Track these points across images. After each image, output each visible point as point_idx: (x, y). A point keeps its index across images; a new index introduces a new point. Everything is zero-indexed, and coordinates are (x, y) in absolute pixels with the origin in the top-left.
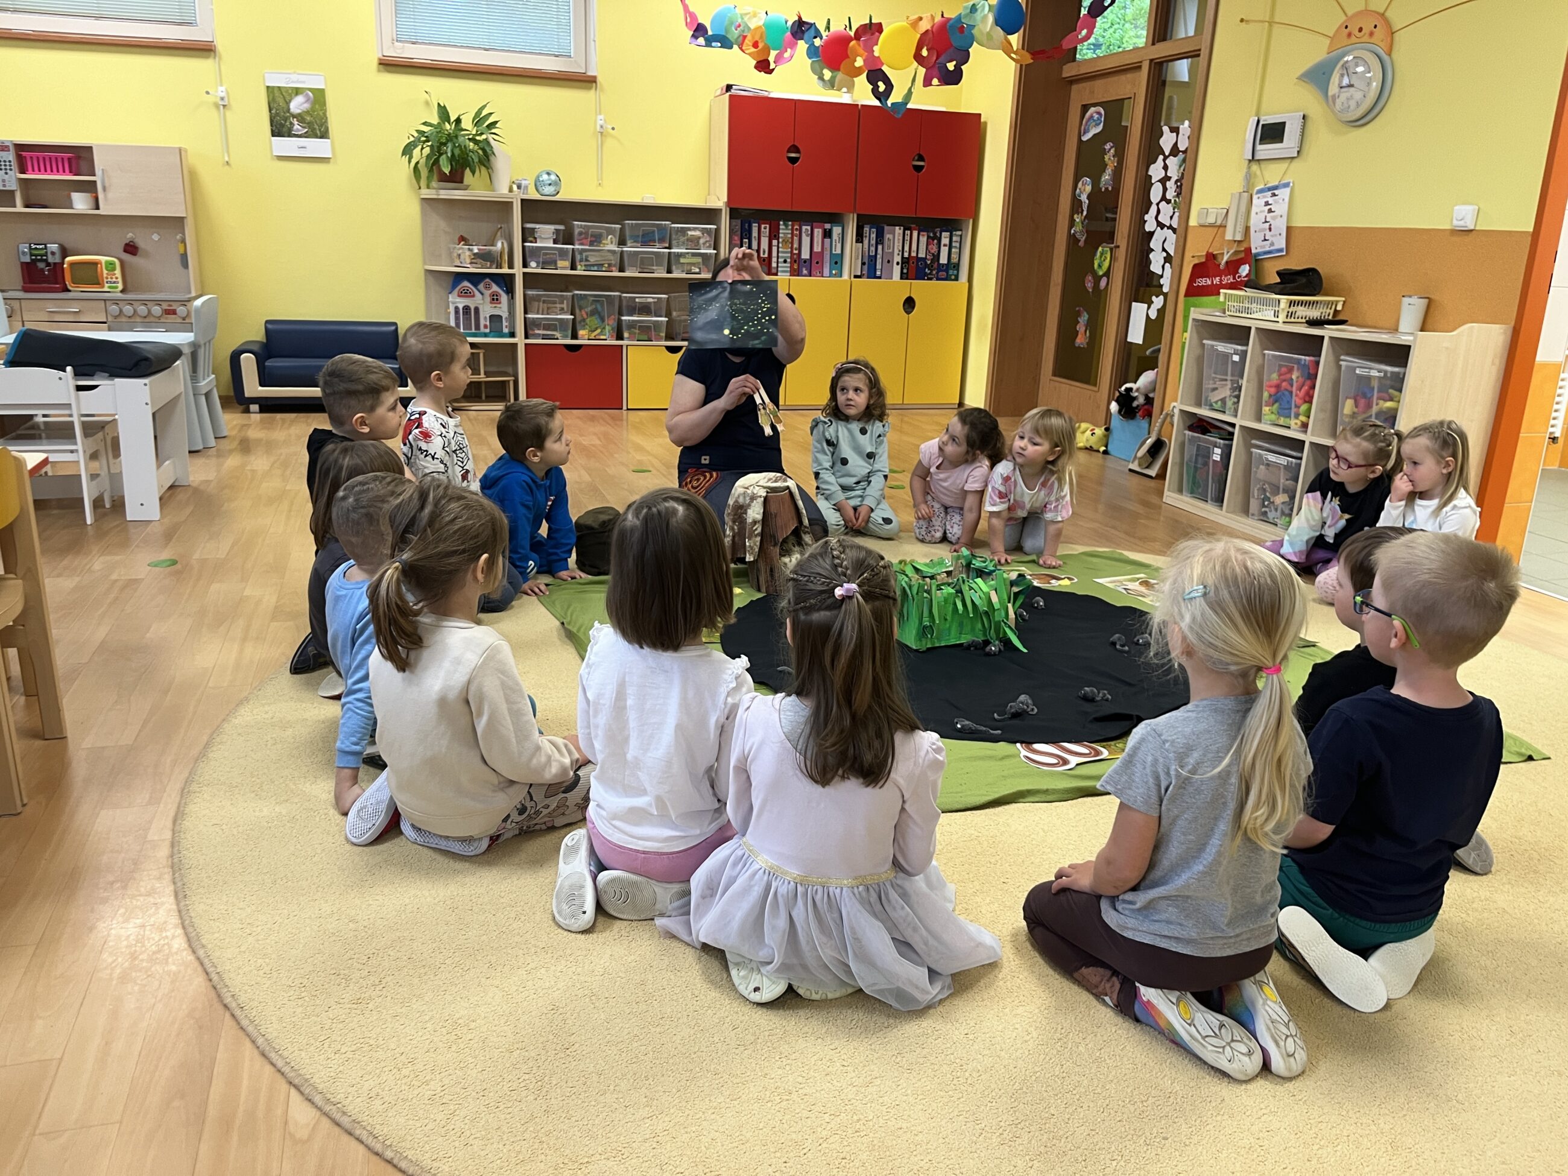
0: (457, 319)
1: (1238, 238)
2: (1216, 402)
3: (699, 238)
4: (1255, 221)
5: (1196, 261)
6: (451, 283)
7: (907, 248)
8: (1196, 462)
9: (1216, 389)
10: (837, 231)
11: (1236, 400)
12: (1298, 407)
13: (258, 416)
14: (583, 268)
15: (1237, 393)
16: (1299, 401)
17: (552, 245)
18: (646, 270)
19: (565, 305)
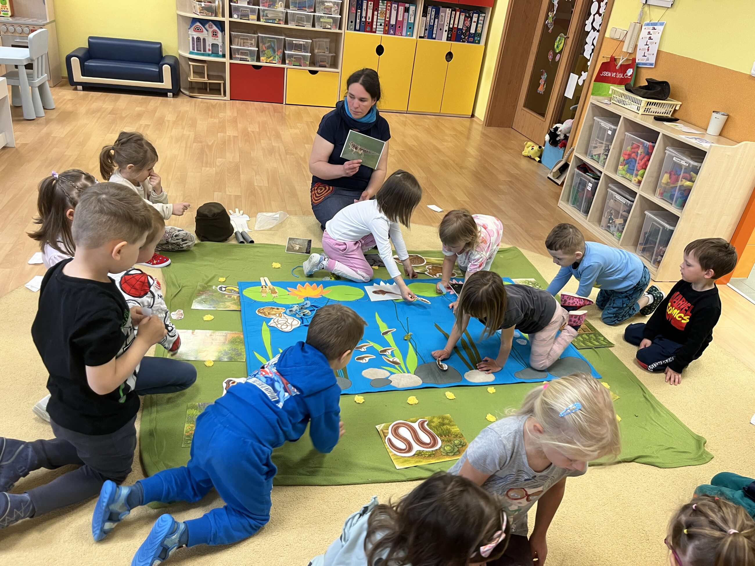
0: (193, 44)
1: (630, 51)
2: (595, 155)
3: (331, 7)
4: (641, 44)
5: (605, 61)
6: (190, 24)
7: (452, 22)
8: (578, 187)
9: (595, 147)
10: (412, 8)
11: (605, 157)
12: (638, 171)
13: (82, 92)
14: (264, 21)
15: (607, 153)
16: (639, 168)
17: (246, 5)
18: (300, 25)
19: (253, 42)
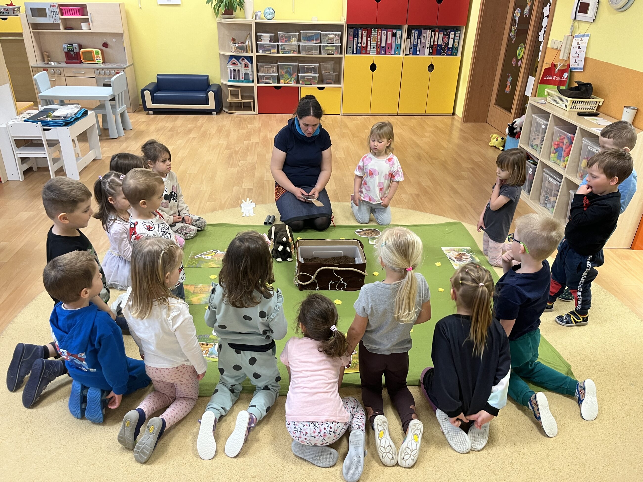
0: (231, 74)
1: (565, 59)
2: (535, 145)
3: (333, 38)
5: (548, 66)
6: (228, 59)
7: (432, 40)
9: (534, 139)
10: (399, 33)
11: (541, 147)
13: (153, 116)
14: (282, 53)
15: (542, 144)
16: (565, 155)
17: (269, 43)
18: (310, 53)
19: (275, 69)
